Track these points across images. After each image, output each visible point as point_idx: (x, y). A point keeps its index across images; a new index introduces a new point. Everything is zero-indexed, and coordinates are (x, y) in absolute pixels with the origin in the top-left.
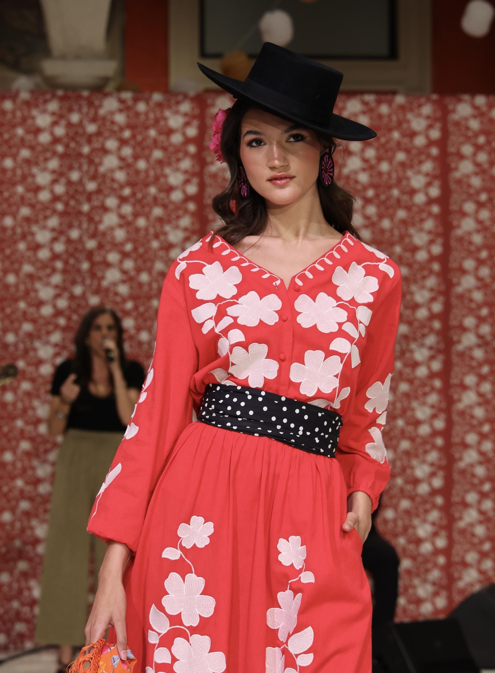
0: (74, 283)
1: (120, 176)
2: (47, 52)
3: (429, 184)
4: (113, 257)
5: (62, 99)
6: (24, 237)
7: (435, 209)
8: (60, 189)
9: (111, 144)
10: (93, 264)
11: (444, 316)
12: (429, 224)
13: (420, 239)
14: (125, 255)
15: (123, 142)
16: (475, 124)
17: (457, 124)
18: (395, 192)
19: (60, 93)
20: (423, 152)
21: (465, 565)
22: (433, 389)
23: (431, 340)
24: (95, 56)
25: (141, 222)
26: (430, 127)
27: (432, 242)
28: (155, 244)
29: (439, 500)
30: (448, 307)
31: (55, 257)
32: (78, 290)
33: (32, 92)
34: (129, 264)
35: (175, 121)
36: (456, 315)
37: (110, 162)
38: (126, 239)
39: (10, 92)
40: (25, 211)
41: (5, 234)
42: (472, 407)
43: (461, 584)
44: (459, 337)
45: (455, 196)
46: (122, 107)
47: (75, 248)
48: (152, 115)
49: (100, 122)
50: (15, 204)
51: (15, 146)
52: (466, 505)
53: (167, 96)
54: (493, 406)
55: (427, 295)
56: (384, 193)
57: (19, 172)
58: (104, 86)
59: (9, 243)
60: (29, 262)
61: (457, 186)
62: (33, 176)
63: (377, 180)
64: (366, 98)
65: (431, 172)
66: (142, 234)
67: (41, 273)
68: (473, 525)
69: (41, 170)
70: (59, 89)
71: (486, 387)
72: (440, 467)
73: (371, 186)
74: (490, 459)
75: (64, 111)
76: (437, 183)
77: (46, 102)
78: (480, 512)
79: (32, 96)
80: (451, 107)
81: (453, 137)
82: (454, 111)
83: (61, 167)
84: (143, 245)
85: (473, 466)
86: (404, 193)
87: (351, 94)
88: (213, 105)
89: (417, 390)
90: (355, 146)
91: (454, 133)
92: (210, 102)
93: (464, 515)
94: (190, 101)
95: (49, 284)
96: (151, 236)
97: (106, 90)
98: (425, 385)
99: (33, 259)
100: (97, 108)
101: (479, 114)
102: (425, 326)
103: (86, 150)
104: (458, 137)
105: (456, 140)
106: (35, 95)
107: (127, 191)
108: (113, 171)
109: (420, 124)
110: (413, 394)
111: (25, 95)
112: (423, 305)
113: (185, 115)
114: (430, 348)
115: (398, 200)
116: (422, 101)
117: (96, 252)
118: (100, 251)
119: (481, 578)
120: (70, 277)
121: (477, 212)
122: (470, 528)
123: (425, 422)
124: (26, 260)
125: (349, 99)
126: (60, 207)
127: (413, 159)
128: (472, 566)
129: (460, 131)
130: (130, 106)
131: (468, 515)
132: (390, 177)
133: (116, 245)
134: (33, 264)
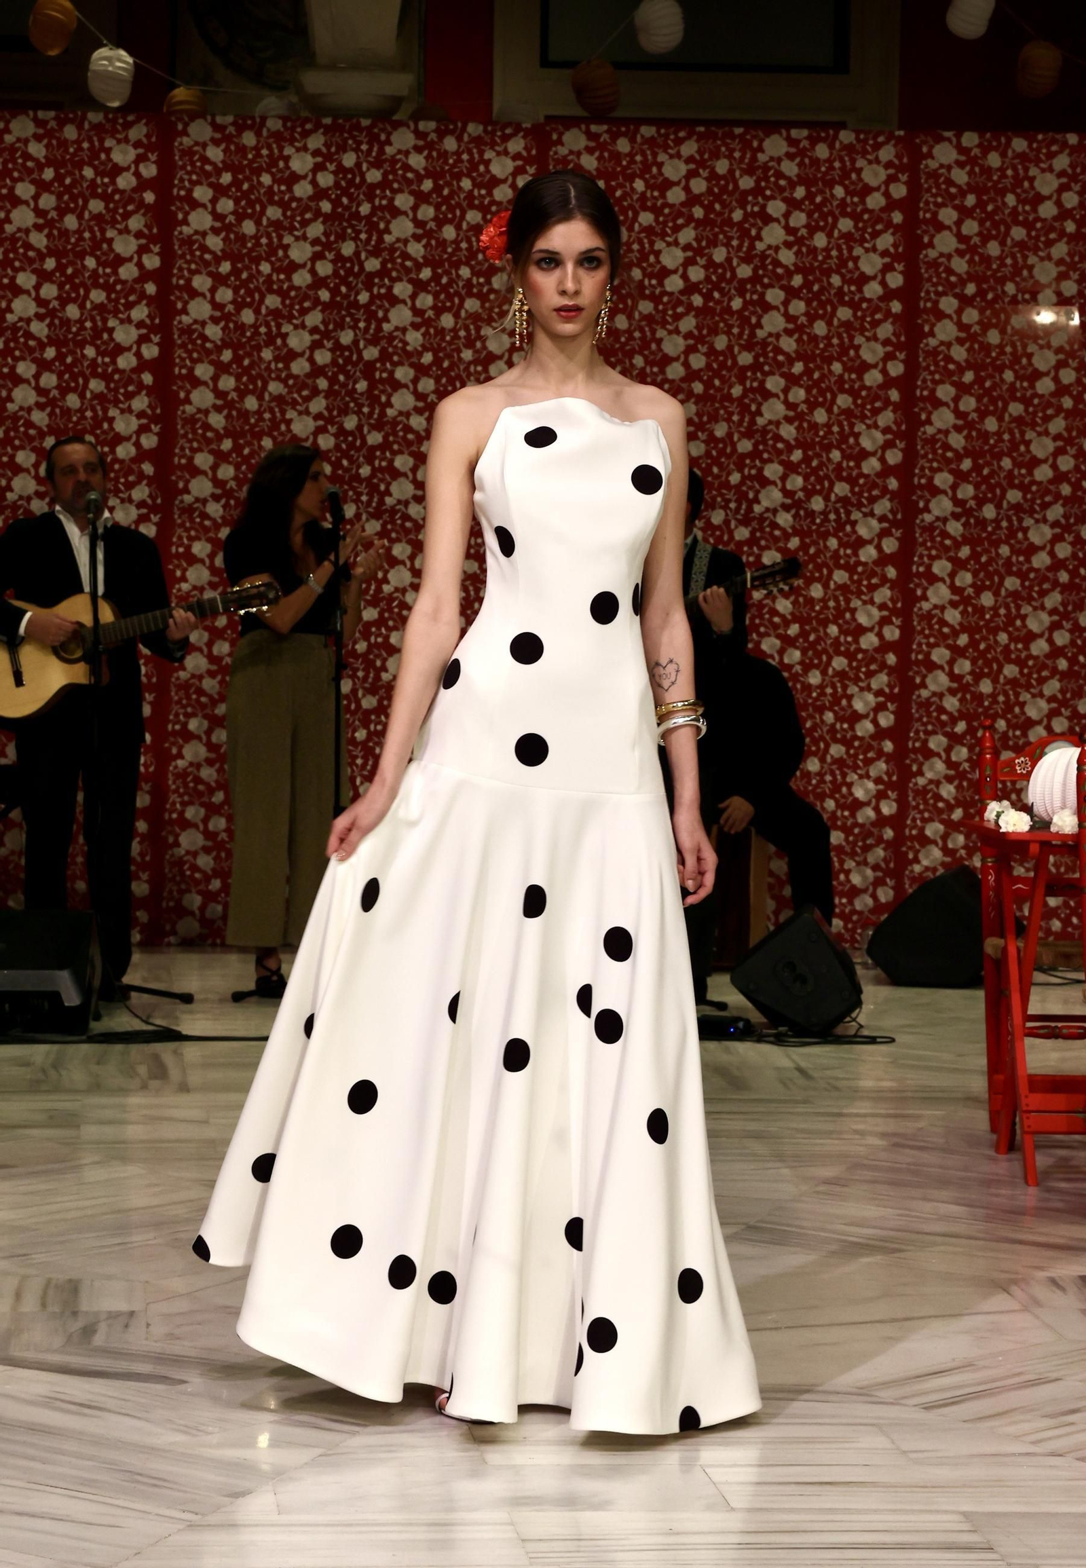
0: (345, 411)
1: (416, 250)
2: (309, 59)
3: (887, 268)
4: (403, 373)
5: (328, 130)
6: (270, 341)
7: (896, 307)
8: (324, 268)
9: (403, 201)
10: (373, 384)
11: (904, 471)
12: (885, 330)
13: (871, 352)
14: (421, 370)
15: (421, 198)
16: (960, 177)
17: (934, 175)
18: (836, 280)
19: (327, 121)
20: (880, 219)
21: (925, 841)
22: (884, 580)
23: (883, 507)
24: (380, 65)
25: (447, 321)
26: (891, 179)
27: (889, 357)
29: (888, 746)
30: (910, 455)
31: (317, 371)
32: (350, 423)
33: (285, 119)
34: (427, 385)
35: (501, 167)
36: (922, 469)
37: (402, 228)
38: (423, 346)
39: (253, 118)
40: (272, 301)
41: (243, 334)
42: (943, 608)
43: (917, 868)
44: (927, 502)
45: (927, 286)
46: (421, 143)
47: (346, 358)
48: (465, 157)
49: (386, 166)
50: (257, 289)
51: (258, 200)
52: (929, 754)
53: (489, 128)
54: (975, 607)
55: (880, 438)
56: (819, 281)
57: (264, 241)
58: (394, 111)
59: (248, 349)
60: (278, 378)
61: (932, 271)
62: (286, 248)
63: (807, 261)
64: (795, 133)
65: (892, 250)
66: (448, 338)
67: (295, 395)
68: (938, 783)
69: (297, 239)
70: (326, 116)
71: (965, 579)
72: (891, 697)
73: (798, 269)
74: (968, 684)
75: (333, 149)
76: (899, 267)
77: (306, 134)
78: (949, 764)
79: (284, 125)
80: (925, 149)
81: (927, 196)
82: (930, 155)
83: (326, 234)
84: (449, 356)
85: (941, 696)
86: (849, 282)
87: (771, 127)
88: (560, 142)
89: (859, 582)
90: (776, 208)
91: (929, 190)
92: (555, 137)
93: (925, 768)
94: (524, 137)
95: (307, 412)
96: (461, 343)
97: (395, 118)
98: (873, 574)
99: (283, 375)
100: (382, 145)
101: (968, 159)
102: (874, 485)
103: (365, 209)
104: (935, 196)
105: (931, 199)
106: (289, 124)
107: (426, 274)
108: (406, 242)
109: (876, 175)
110: (853, 587)
111: (274, 124)
112: (874, 454)
113: (516, 157)
114: (882, 519)
115: (840, 292)
116: (881, 139)
117: (378, 365)
118: (384, 364)
119: (948, 859)
120: (338, 402)
121: (959, 312)
122: (932, 786)
123: (871, 629)
124: (273, 375)
125: (768, 135)
126: (325, 295)
127: (864, 230)
128: (935, 842)
129: (938, 187)
130: (432, 142)
131: (932, 768)
132: (829, 257)
133: (409, 355)
134: (284, 382)
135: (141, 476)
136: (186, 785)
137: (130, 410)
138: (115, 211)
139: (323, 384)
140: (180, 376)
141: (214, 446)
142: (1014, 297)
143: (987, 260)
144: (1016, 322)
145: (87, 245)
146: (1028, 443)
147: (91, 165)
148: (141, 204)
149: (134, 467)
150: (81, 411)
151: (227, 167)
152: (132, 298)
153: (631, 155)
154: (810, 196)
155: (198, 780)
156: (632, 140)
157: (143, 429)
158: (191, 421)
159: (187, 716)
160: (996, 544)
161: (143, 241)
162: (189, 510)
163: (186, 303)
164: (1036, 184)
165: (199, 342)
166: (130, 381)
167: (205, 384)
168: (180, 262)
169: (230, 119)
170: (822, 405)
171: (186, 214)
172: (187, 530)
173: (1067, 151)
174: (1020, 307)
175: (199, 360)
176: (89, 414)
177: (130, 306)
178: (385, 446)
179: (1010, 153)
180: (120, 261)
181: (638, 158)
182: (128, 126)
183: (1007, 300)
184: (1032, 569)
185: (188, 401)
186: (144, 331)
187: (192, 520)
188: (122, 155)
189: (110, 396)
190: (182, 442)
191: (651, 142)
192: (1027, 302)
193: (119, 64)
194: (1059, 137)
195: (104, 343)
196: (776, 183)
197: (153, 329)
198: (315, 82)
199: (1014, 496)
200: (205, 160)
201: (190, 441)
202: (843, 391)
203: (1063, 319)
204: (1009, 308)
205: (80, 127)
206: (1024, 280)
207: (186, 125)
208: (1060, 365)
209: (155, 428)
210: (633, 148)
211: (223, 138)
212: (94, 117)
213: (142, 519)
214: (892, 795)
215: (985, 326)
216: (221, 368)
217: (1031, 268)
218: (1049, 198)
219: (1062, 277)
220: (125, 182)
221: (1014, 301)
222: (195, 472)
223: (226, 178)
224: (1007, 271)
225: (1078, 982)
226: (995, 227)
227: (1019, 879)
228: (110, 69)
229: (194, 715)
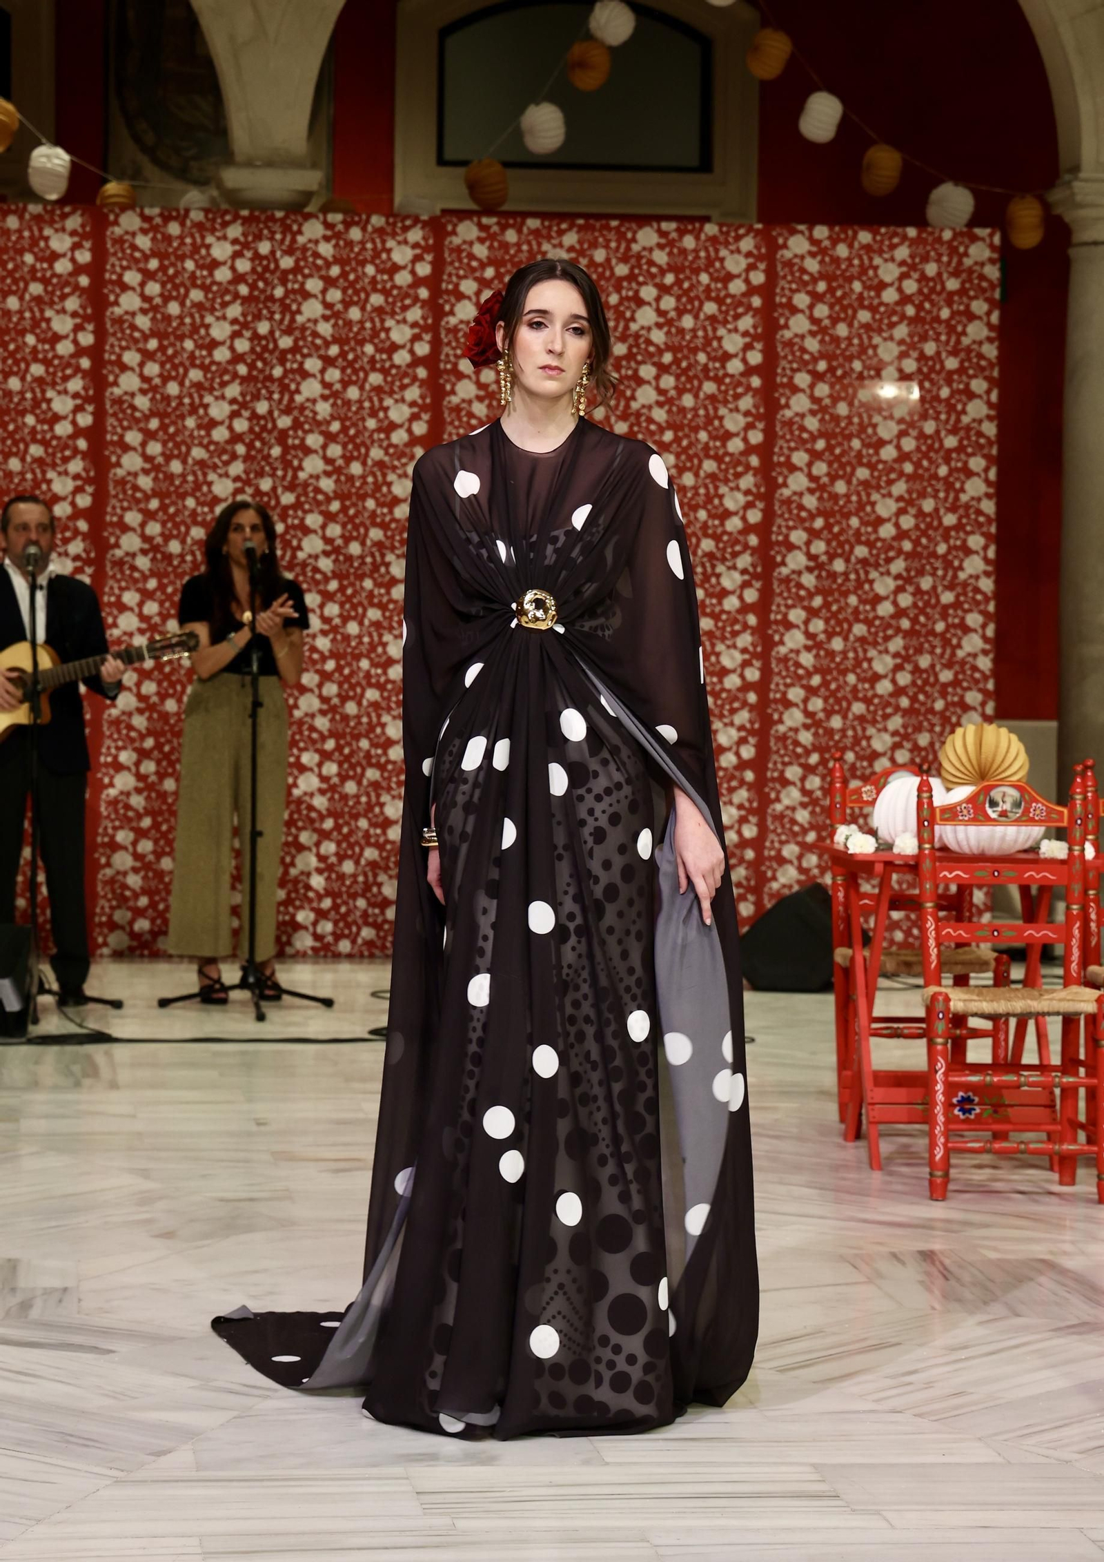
0: (261, 474)
1: (325, 329)
2: (228, 158)
3: (748, 347)
4: (314, 440)
5: (246, 221)
6: (193, 410)
7: (756, 382)
8: (242, 345)
9: (314, 285)
10: (286, 449)
11: (763, 529)
12: (746, 403)
13: (733, 422)
14: (330, 438)
15: (329, 282)
16: (812, 265)
17: (789, 264)
18: (702, 357)
19: (245, 213)
20: (741, 302)
21: (782, 861)
22: (746, 626)
23: (745, 561)
24: (292, 163)
25: (353, 393)
26: (751, 267)
27: (749, 426)
28: (371, 424)
29: (749, 776)
30: (769, 515)
31: (236, 438)
32: (266, 484)
33: (206, 211)
34: (335, 451)
35: (401, 255)
36: (779, 527)
37: (312, 309)
38: (332, 415)
39: (177, 210)
40: (195, 375)
41: (169, 405)
42: (798, 652)
43: (775, 886)
44: (784, 557)
45: (783, 363)
46: (329, 233)
47: (262, 427)
48: (369, 246)
49: (298, 254)
50: (182, 364)
51: (183, 284)
52: (785, 783)
53: (391, 220)
54: (827, 651)
55: (741, 499)
56: (687, 358)
57: (188, 320)
58: (305, 204)
59: (173, 417)
60: (201, 444)
61: (787, 350)
62: (207, 327)
63: (676, 340)
64: (665, 226)
65: (752, 331)
66: (354, 409)
67: (216, 460)
68: (793, 809)
69: (218, 319)
70: (244, 208)
71: (818, 626)
72: (752, 732)
73: (669, 348)
74: (821, 720)
75: (250, 238)
76: (758, 346)
77: (225, 225)
78: (804, 792)
79: (206, 216)
80: (781, 241)
81: (782, 283)
82: (785, 246)
83: (244, 315)
84: (354, 425)
85: (796, 730)
86: (714, 359)
87: (644, 220)
88: (454, 233)
89: (723, 629)
90: (648, 292)
91: (784, 277)
92: (450, 228)
93: (782, 796)
94: (423, 228)
95: (227, 475)
96: (365, 413)
97: (308, 210)
98: (736, 621)
99: (205, 441)
100: (294, 235)
101: (819, 250)
102: (737, 542)
103: (279, 292)
104: (790, 282)
105: (787, 286)
106: (210, 216)
107: (334, 350)
108: (316, 322)
109: (737, 263)
110: (718, 633)
111: (196, 216)
112: (736, 513)
113: (415, 246)
114: (744, 572)
115: (706, 369)
116: (742, 231)
117: (291, 433)
118: (296, 431)
119: (803, 877)
120: (255, 466)
121: (812, 386)
122: (789, 812)
123: (734, 671)
124: (196, 442)
125: (640, 227)
126: (242, 370)
127: (727, 312)
128: (790, 862)
129: (792, 274)
130: (340, 232)
131: (788, 795)
132: (695, 336)
133: (319, 424)
134: (206, 447)
135: (76, 532)
136: (116, 811)
137: (66, 473)
138: (53, 293)
139: (241, 449)
140: (112, 443)
141: (142, 506)
142: (861, 373)
143: (836, 340)
144: (863, 395)
145: (27, 324)
146: (873, 504)
147: (31, 251)
148: (77, 287)
149: (71, 524)
150: (22, 473)
151: (154, 254)
152: (69, 372)
153: (518, 245)
154: (678, 282)
155: (128, 807)
156: (519, 231)
157: (78, 490)
158: (122, 482)
159: (118, 749)
160: (846, 594)
161: (78, 321)
162: (120, 563)
163: (117, 377)
164: (880, 272)
165: (129, 411)
166: (66, 447)
167: (134, 449)
168: (111, 340)
169: (156, 211)
170: (690, 469)
171: (117, 296)
172: (118, 581)
173: (907, 243)
174: (866, 382)
175: (129, 428)
176: (29, 476)
177: (66, 379)
178: (297, 505)
179: (856, 245)
180: (56, 338)
181: (525, 247)
182: (64, 216)
183: (854, 376)
184: (876, 617)
185: (118, 464)
186: (79, 402)
187: (122, 572)
188: (61, 243)
189: (49, 460)
190: (113, 501)
191: (536, 233)
192: (871, 378)
193: (57, 161)
194: (900, 230)
195: (44, 412)
196: (648, 271)
197: (87, 400)
198: (233, 177)
199: (861, 551)
200: (134, 247)
201: (121, 501)
202: (708, 456)
203: (904, 393)
204: (856, 383)
205: (21, 218)
206: (870, 358)
207: (117, 216)
208: (902, 434)
209: (90, 489)
210: (519, 238)
211: (150, 227)
212: (35, 209)
213: (78, 570)
214: (753, 819)
215: (835, 399)
216: (149, 435)
217: (875, 347)
218: (891, 285)
219: (903, 355)
220: (62, 267)
221: (861, 377)
222: (125, 528)
223: (153, 264)
224: (854, 350)
225: (918, 987)
226: (844, 310)
227: (866, 896)
228: (49, 165)
229: (124, 748)
